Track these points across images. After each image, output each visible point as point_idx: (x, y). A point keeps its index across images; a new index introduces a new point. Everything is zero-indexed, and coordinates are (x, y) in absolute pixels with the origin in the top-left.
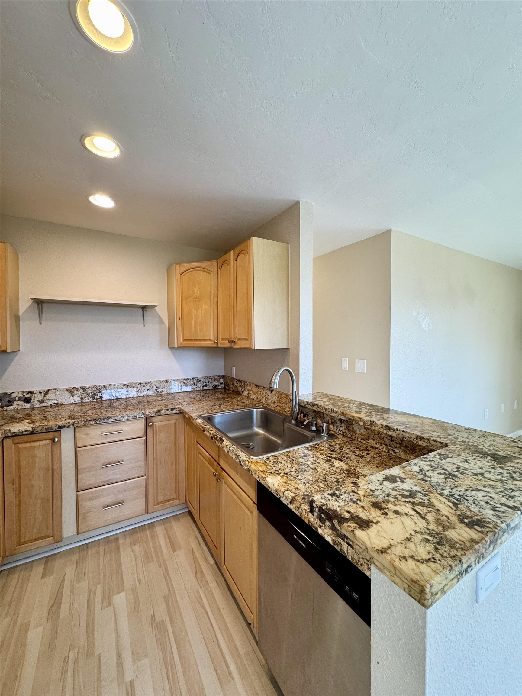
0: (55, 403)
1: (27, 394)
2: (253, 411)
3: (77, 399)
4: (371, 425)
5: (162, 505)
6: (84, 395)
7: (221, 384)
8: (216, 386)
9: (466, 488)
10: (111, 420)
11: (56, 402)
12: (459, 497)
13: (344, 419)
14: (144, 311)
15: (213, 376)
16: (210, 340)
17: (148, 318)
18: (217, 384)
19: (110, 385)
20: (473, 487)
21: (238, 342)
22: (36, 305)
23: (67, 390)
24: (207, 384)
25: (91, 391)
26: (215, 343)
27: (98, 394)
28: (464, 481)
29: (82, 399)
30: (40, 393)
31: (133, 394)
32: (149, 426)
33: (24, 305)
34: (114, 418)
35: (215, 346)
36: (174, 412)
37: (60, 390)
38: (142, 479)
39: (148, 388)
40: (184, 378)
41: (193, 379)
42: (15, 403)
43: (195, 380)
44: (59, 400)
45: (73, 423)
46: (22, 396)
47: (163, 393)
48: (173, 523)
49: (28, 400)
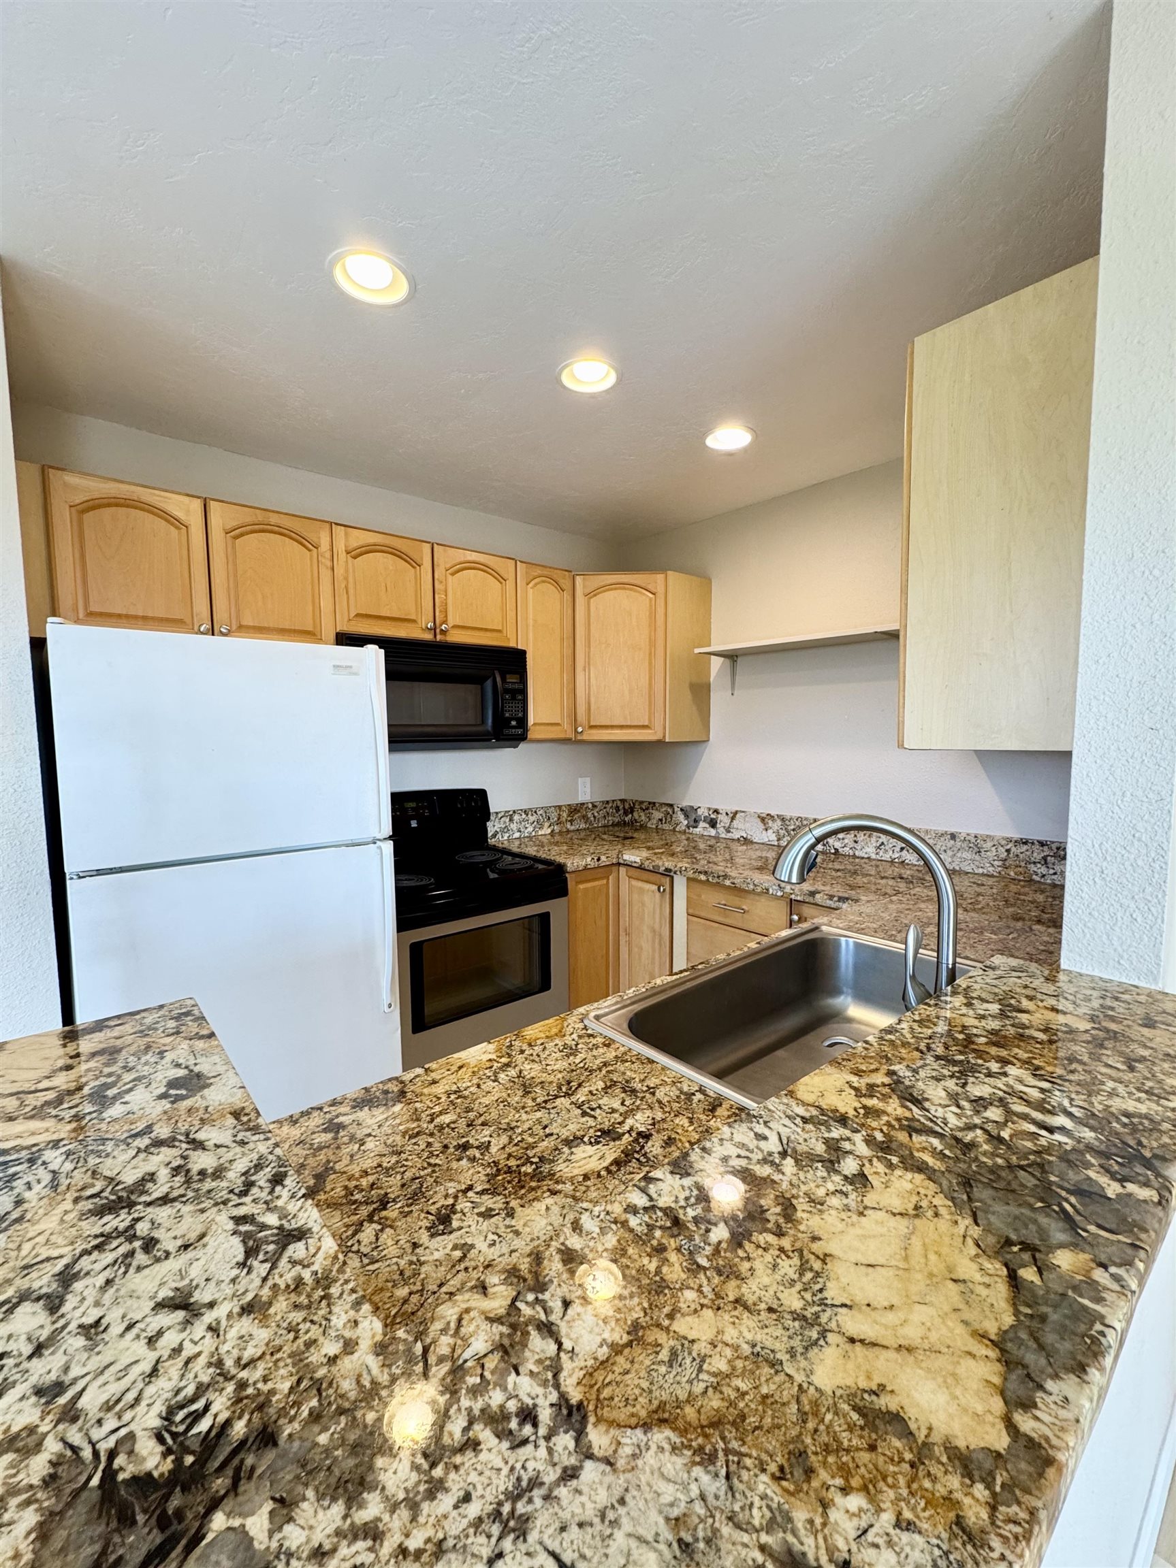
0: (743, 837)
1: (714, 813)
3: (772, 836)
6: (783, 831)
9: (26, 1206)
10: (727, 882)
11: (746, 836)
12: (12, 1170)
20: (17, 1227)
22: (730, 659)
23: (760, 817)
25: (792, 827)
28: (62, 1221)
29: (779, 840)
30: (727, 814)
34: (732, 880)
37: (751, 815)
42: (701, 824)
44: (749, 833)
46: (708, 814)
49: (713, 823)
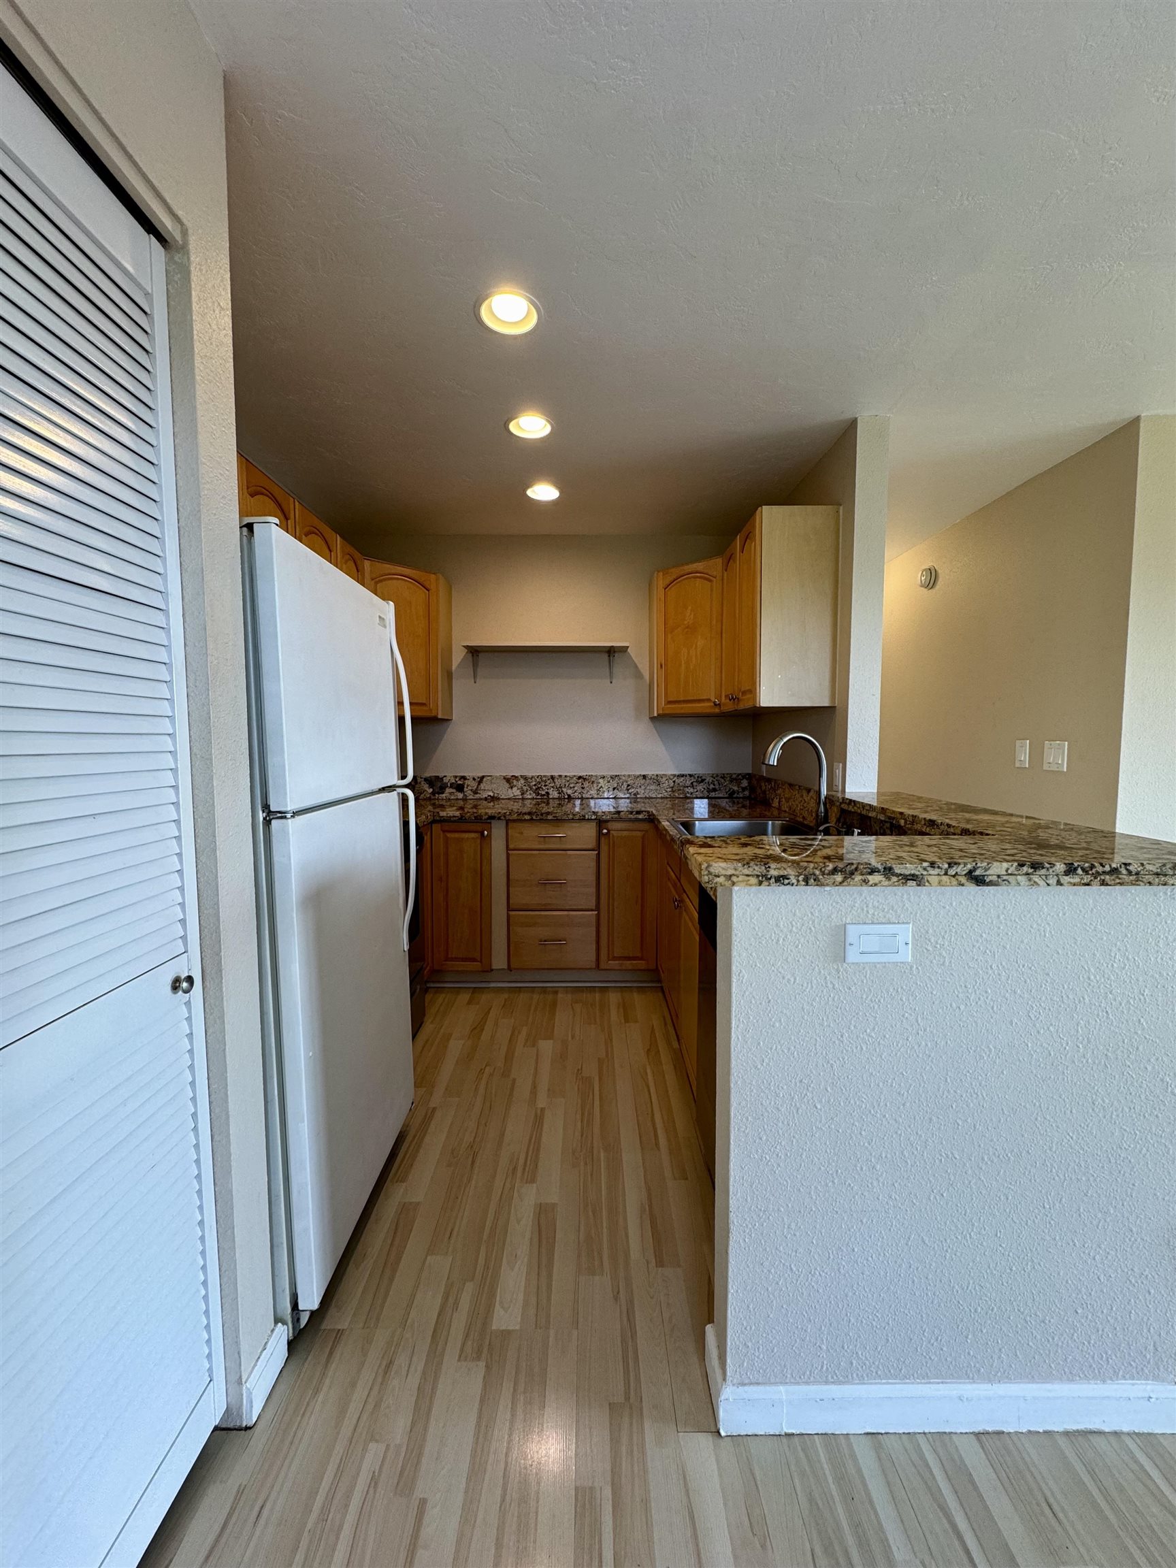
0: (490, 796)
1: (460, 780)
2: (768, 823)
3: (516, 792)
4: (913, 823)
5: (621, 962)
6: (525, 788)
7: (744, 789)
8: (734, 792)
10: (550, 817)
11: (492, 795)
13: (883, 819)
14: (611, 658)
15: (728, 774)
16: (709, 700)
17: (617, 670)
18: (736, 788)
19: (560, 776)
21: (744, 697)
22: (471, 655)
23: (504, 778)
24: (717, 787)
25: (534, 783)
26: (715, 705)
27: (544, 788)
29: (522, 794)
30: (474, 779)
31: (592, 792)
32: (603, 834)
33: (458, 656)
34: (553, 815)
35: (717, 710)
36: (640, 816)
37: (496, 777)
38: (592, 914)
39: (615, 786)
40: (675, 773)
41: (691, 776)
42: (448, 790)
43: (695, 778)
44: (495, 792)
45: (505, 813)
46: (454, 781)
47: (638, 796)
48: (635, 995)
49: (460, 788)
